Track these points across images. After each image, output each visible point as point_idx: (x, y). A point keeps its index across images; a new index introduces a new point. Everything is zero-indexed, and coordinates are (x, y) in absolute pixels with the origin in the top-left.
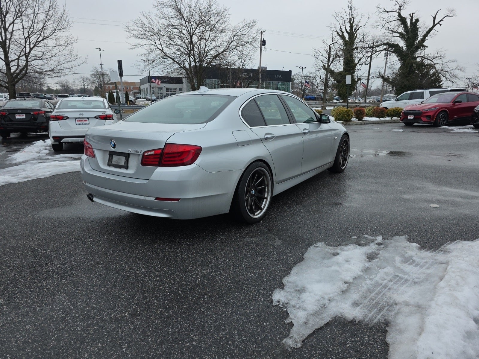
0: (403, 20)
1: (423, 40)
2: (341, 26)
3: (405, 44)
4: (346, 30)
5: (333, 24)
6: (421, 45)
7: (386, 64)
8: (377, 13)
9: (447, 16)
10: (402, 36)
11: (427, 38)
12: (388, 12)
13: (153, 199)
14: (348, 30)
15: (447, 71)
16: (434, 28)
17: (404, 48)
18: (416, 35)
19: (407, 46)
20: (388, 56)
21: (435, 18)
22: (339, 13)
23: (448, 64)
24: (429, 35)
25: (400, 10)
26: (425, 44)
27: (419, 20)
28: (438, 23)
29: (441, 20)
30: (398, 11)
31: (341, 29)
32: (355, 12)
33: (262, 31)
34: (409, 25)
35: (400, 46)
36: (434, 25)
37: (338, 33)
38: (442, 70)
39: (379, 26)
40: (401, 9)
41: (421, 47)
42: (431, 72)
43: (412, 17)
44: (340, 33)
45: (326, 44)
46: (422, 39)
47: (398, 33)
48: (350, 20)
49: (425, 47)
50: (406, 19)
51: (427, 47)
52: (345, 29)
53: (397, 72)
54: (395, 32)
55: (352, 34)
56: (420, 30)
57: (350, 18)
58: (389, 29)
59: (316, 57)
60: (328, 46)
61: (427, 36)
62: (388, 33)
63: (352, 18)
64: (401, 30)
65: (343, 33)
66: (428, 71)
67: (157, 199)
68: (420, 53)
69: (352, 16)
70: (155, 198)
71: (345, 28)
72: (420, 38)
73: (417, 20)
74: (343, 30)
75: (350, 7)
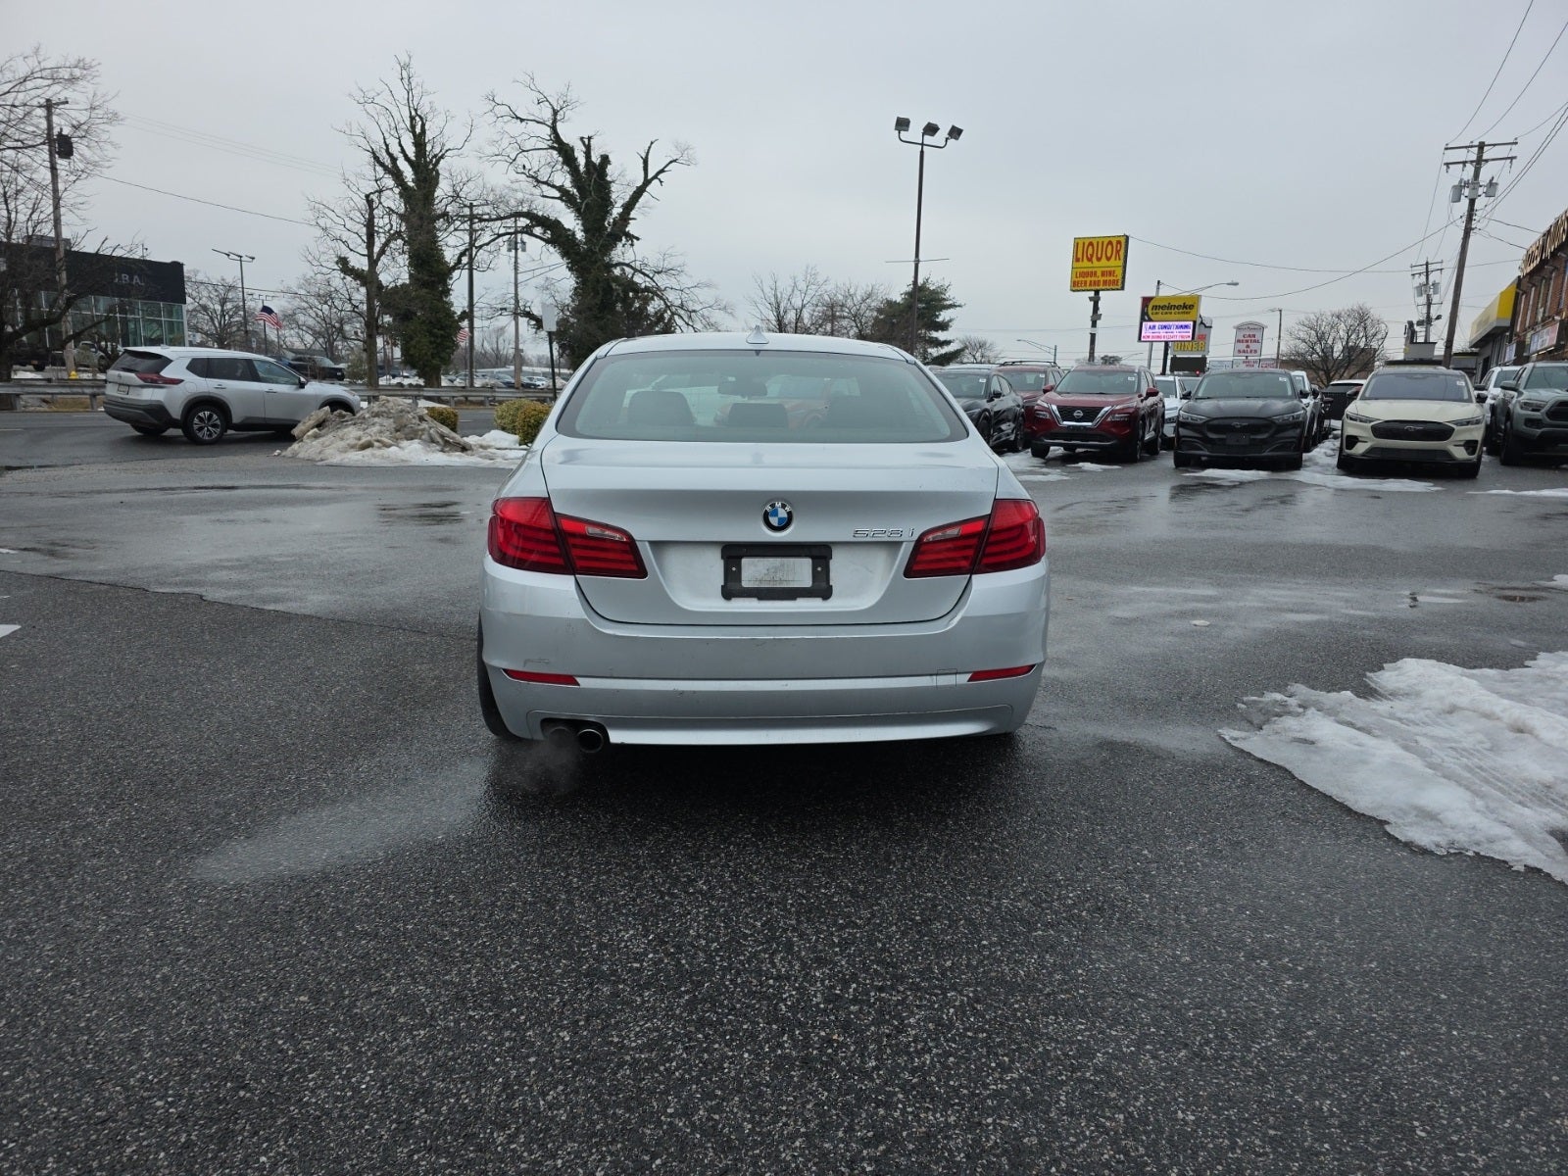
0: (566, 152)
1: (625, 218)
2: (387, 135)
3: (580, 222)
4: (403, 151)
5: (355, 126)
6: (620, 232)
7: (516, 274)
8: (490, 118)
9: (675, 161)
10: (565, 196)
11: (633, 214)
12: (522, 120)
13: (963, 679)
14: (411, 151)
15: (694, 311)
16: (648, 189)
17: (580, 235)
18: (606, 203)
19: (585, 231)
20: (519, 251)
21: (646, 162)
22: (374, 94)
23: (696, 291)
24: (637, 205)
25: (555, 121)
26: (631, 228)
27: (611, 158)
28: (655, 177)
29: (662, 171)
30: (549, 123)
31: (387, 146)
32: (425, 100)
33: (48, 100)
34: (582, 168)
35: (566, 226)
36: (647, 182)
37: (376, 158)
38: (682, 306)
39: (499, 158)
40: (558, 118)
41: (624, 239)
42: (652, 308)
43: (588, 148)
44: (387, 161)
45: (355, 189)
46: (620, 215)
47: (553, 186)
48: (411, 122)
49: (630, 237)
50: (572, 150)
51: (638, 239)
52: (399, 149)
53: (568, 301)
54: (544, 183)
55: (426, 170)
56: (614, 187)
57: (412, 118)
58: (526, 172)
59: (325, 229)
60: (363, 196)
61: (632, 209)
62: (526, 185)
63: (417, 119)
64: (564, 179)
65: (394, 160)
66: (643, 308)
67: (977, 676)
68: (621, 253)
69: (416, 110)
70: (969, 676)
71: (400, 145)
72: (616, 211)
73: (605, 160)
74: (395, 150)
75: (406, 81)
